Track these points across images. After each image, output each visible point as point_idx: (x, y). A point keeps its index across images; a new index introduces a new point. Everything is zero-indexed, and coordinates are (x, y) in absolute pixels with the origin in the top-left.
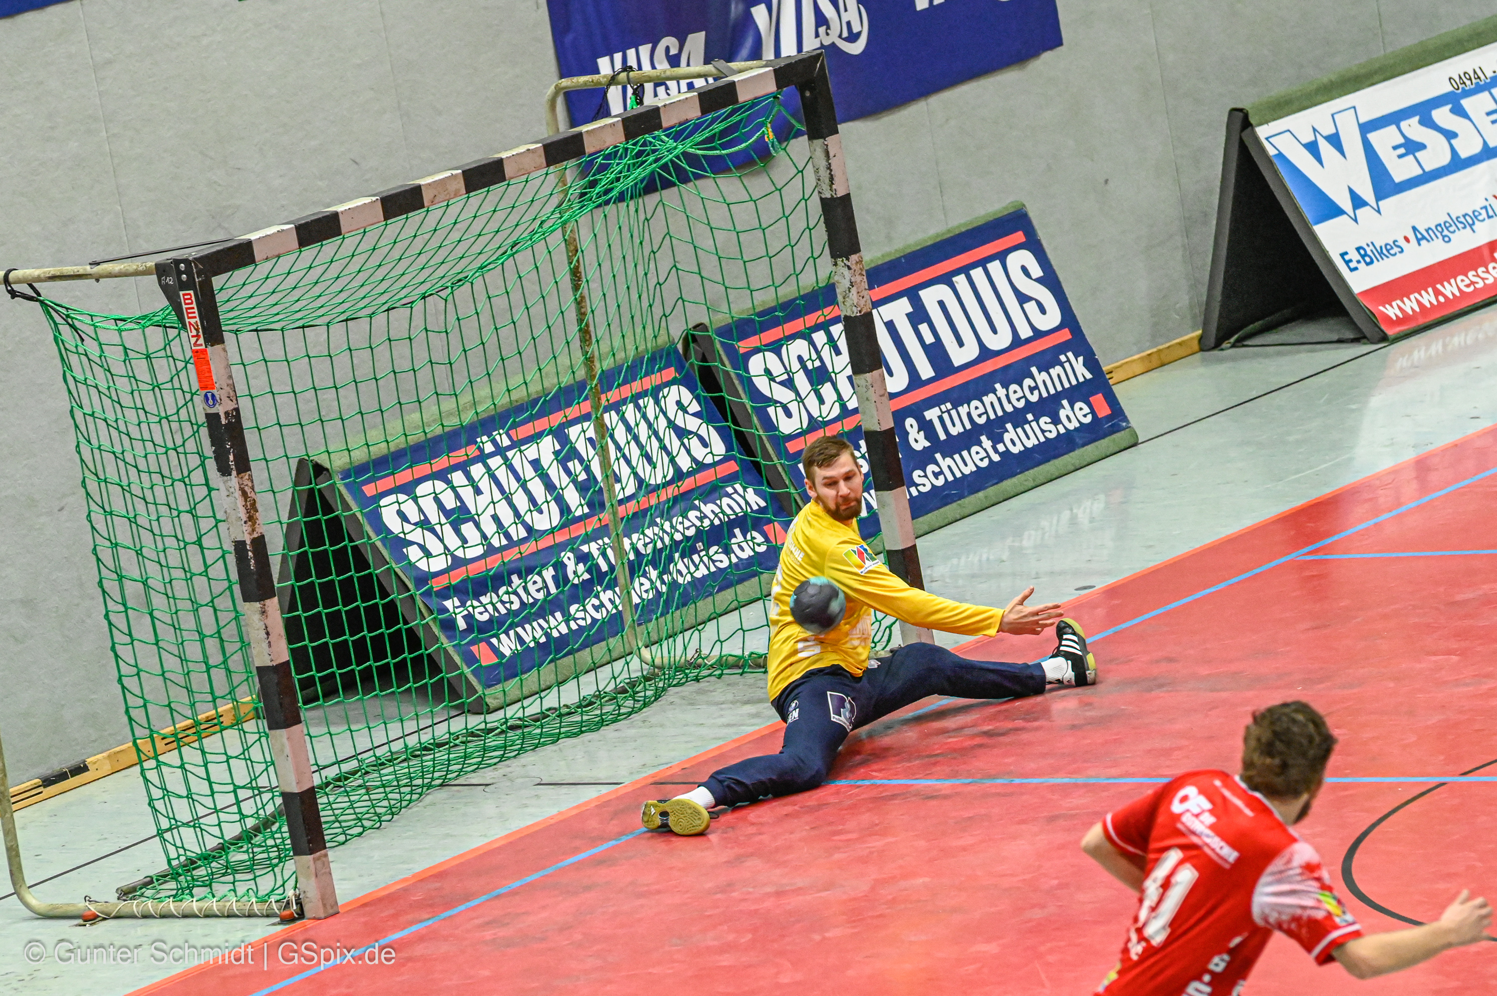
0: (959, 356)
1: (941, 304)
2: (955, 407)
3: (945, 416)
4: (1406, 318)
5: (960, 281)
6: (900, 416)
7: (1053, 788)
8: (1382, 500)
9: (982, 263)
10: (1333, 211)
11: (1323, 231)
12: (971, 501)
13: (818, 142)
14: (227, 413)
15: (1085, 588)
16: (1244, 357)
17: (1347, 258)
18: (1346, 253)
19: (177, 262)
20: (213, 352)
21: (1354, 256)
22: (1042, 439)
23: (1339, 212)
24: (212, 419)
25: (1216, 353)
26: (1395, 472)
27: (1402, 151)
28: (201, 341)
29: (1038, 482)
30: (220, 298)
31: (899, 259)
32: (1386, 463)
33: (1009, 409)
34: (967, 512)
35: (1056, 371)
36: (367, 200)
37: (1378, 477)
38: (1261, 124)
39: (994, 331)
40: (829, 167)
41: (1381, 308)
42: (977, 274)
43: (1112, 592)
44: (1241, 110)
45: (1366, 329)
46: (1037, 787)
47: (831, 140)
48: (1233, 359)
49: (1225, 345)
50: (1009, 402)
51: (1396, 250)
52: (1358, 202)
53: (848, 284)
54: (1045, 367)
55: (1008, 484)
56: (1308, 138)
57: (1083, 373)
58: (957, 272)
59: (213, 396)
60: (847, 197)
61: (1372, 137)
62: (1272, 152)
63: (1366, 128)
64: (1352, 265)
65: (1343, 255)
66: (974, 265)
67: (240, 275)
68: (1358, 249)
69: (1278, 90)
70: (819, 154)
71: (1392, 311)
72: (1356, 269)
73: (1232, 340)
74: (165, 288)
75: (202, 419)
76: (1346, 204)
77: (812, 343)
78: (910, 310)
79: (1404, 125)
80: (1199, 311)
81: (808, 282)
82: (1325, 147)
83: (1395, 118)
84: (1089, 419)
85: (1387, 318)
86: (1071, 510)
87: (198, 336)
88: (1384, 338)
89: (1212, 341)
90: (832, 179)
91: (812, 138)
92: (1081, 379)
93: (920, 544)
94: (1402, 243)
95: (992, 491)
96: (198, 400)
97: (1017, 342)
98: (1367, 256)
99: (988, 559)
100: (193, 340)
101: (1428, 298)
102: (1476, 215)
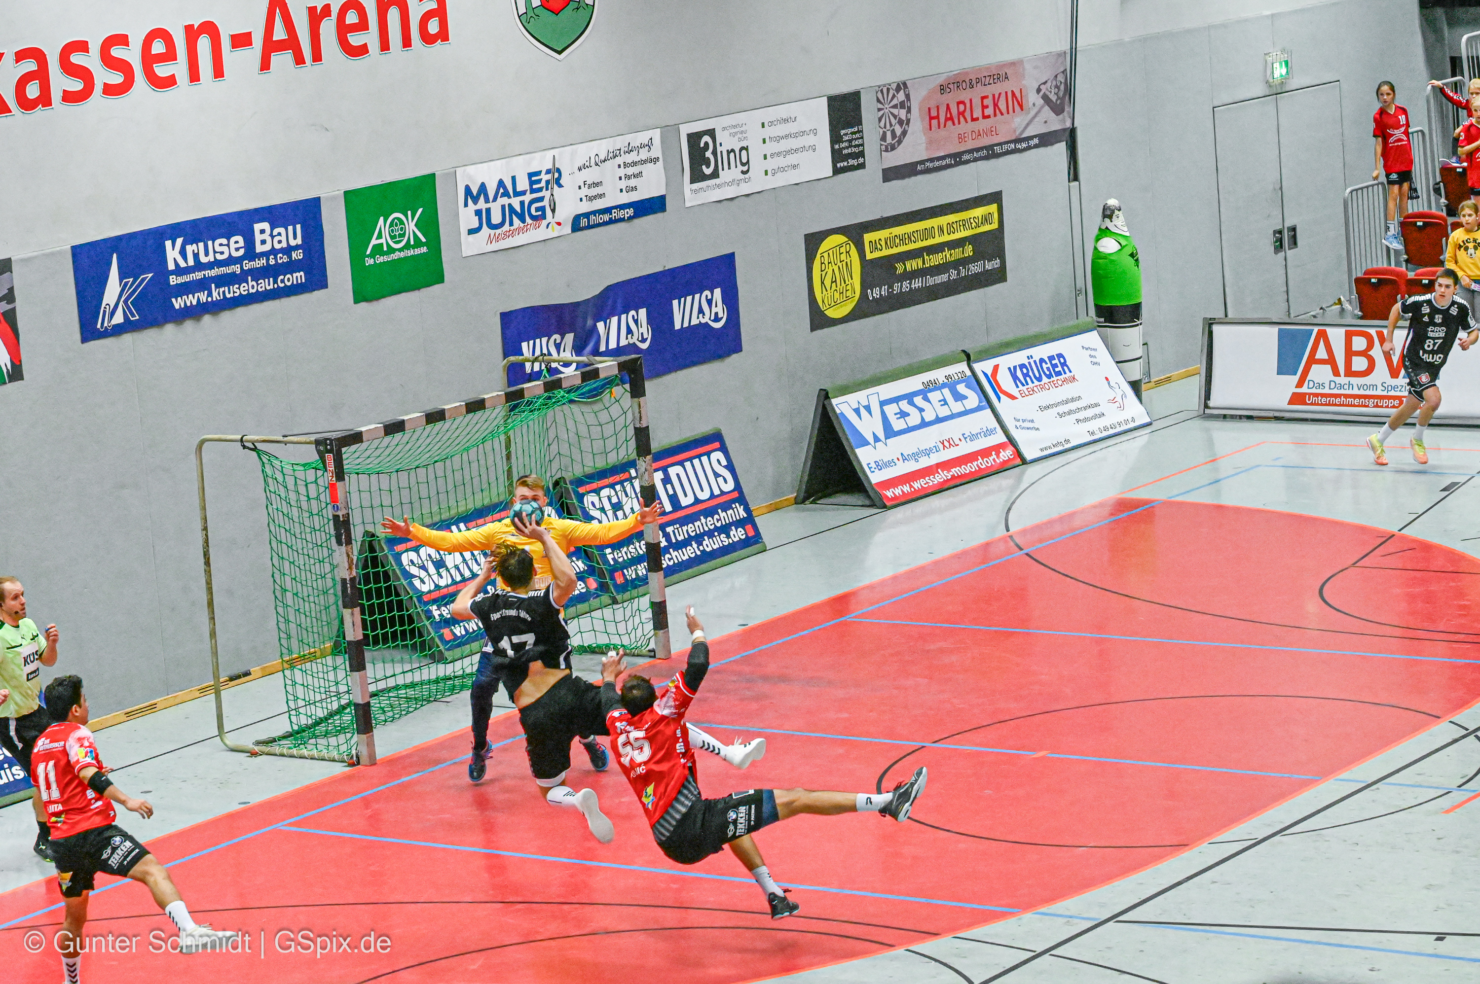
0: (685, 501)
1: (678, 474)
2: (681, 527)
3: (676, 531)
4: (895, 498)
5: (688, 464)
9: (699, 456)
10: (866, 443)
11: (859, 452)
12: (685, 573)
13: (636, 400)
14: (343, 515)
16: (815, 509)
17: (870, 466)
18: (870, 464)
19: (326, 439)
20: (339, 485)
22: (721, 545)
23: (868, 444)
24: (336, 517)
25: (802, 505)
27: (899, 416)
28: (334, 479)
29: (717, 566)
30: (344, 457)
33: (706, 529)
34: (683, 578)
35: (730, 512)
36: (419, 414)
38: (834, 398)
39: (702, 490)
40: (640, 412)
41: (884, 492)
42: (696, 462)
44: (825, 390)
45: (877, 501)
47: (642, 399)
48: (811, 509)
49: (807, 502)
50: (707, 526)
51: (893, 464)
52: (877, 439)
54: (725, 510)
55: (703, 567)
56: (855, 406)
57: (743, 514)
58: (686, 460)
59: (337, 506)
60: (647, 427)
61: (885, 408)
62: (838, 411)
63: (883, 403)
64: (872, 470)
65: (868, 465)
66: (695, 458)
67: (354, 447)
68: (875, 462)
69: (842, 382)
70: (636, 405)
71: (889, 494)
72: (874, 472)
73: (810, 500)
74: (319, 452)
75: (331, 517)
76: (871, 439)
77: (615, 490)
78: (663, 477)
79: (900, 403)
80: (796, 484)
82: (863, 411)
83: (896, 400)
84: (743, 537)
85: (887, 497)
86: (732, 581)
87: (332, 477)
88: (885, 507)
89: (801, 499)
90: (641, 418)
91: (632, 398)
92: (742, 517)
94: (896, 461)
95: (695, 570)
96: (329, 507)
97: (712, 496)
98: (880, 466)
100: (330, 478)
101: (906, 488)
102: (931, 450)
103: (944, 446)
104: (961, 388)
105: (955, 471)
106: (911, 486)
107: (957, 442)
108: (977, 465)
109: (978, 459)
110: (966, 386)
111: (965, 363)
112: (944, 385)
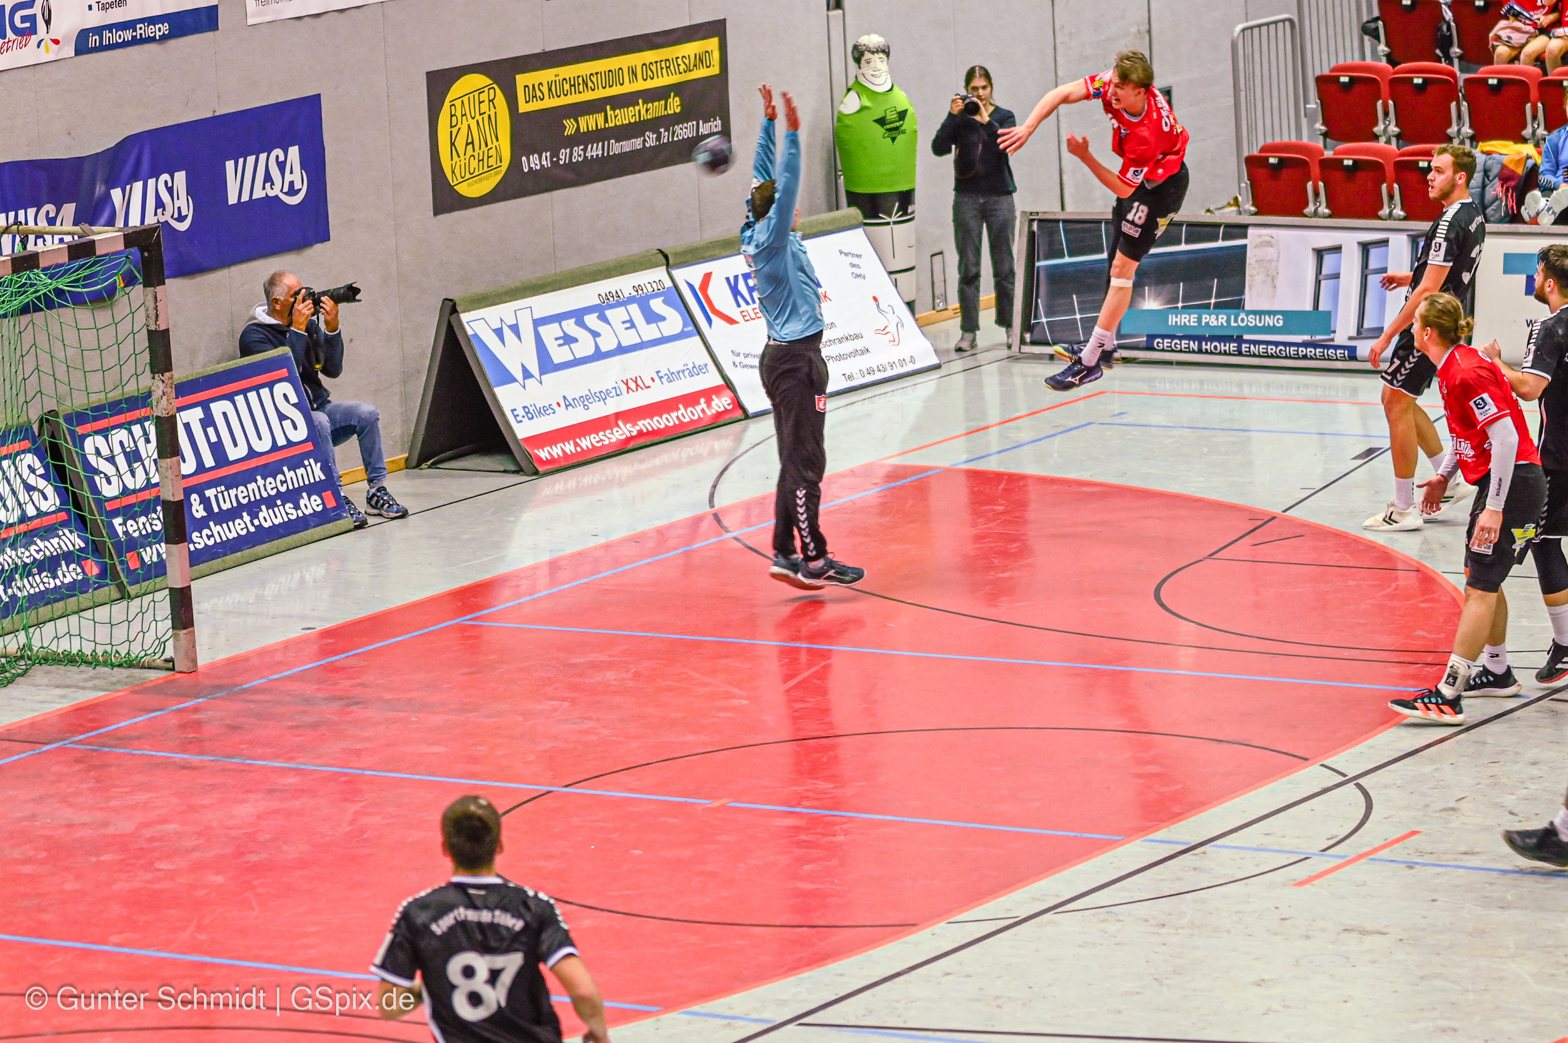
0: (233, 453)
1: (225, 414)
2: (227, 489)
3: (220, 495)
4: (552, 461)
5: (240, 399)
6: (188, 492)
7: (274, 769)
8: (523, 588)
9: (256, 388)
10: (509, 379)
11: (500, 392)
12: (231, 558)
13: (150, 290)
15: (309, 629)
16: (435, 477)
17: (515, 413)
18: (515, 410)
21: (520, 412)
22: (286, 519)
23: (513, 380)
25: (416, 470)
26: (535, 568)
27: (561, 342)
29: (280, 549)
31: (198, 379)
32: (528, 562)
33: (265, 495)
34: (227, 565)
35: (301, 471)
37: (523, 570)
38: (464, 312)
39: (260, 438)
40: (156, 308)
41: (536, 451)
42: (252, 396)
43: (327, 634)
44: (451, 300)
45: (523, 464)
46: (262, 767)
47: (159, 289)
48: (429, 476)
49: (423, 466)
50: (266, 490)
51: (550, 411)
52: (527, 374)
53: (161, 394)
54: (293, 468)
55: (260, 549)
56: (497, 325)
57: (319, 475)
58: (237, 393)
60: (167, 331)
61: (541, 329)
62: (470, 332)
63: (538, 323)
64: (519, 418)
65: (513, 411)
66: (250, 389)
68: (524, 408)
69: (479, 289)
70: (150, 298)
71: (543, 454)
72: (521, 421)
73: (429, 463)
76: (518, 375)
77: (130, 432)
78: (202, 416)
79: (564, 323)
80: (408, 439)
81: (131, 389)
82: (507, 333)
83: (558, 318)
84: (320, 509)
85: (539, 459)
86: (302, 572)
88: (536, 473)
89: (414, 462)
90: (157, 316)
91: (145, 286)
92: (317, 479)
93: (194, 585)
94: (555, 406)
95: (247, 553)
97: (275, 447)
98: (529, 413)
99: (240, 602)
101: (569, 447)
102: (608, 393)
103: (628, 388)
104: (657, 305)
105: (644, 424)
106: (576, 445)
107: (648, 382)
108: (678, 417)
109: (678, 409)
110: (664, 302)
111: (664, 267)
112: (631, 300)
